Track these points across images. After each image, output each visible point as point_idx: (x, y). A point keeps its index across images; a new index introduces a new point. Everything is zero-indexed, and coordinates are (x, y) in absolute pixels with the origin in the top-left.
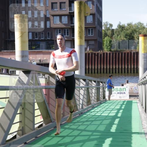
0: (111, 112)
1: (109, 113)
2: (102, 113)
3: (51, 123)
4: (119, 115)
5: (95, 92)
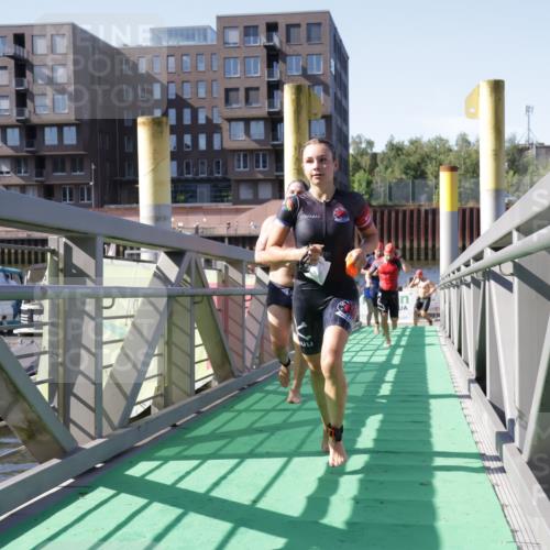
3: (232, 380)
4: (396, 360)
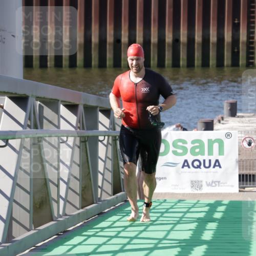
0: (175, 229)
1: (169, 232)
2: (141, 232)
5: (107, 157)
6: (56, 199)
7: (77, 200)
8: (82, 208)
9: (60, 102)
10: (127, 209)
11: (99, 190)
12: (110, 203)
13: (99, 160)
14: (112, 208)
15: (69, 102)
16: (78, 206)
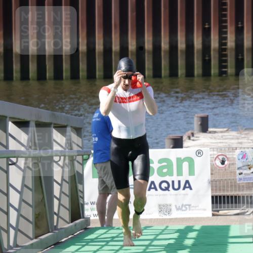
6: (6, 228)
7: (29, 229)
8: (36, 237)
9: (8, 119)
10: (86, 238)
11: (55, 217)
12: (67, 232)
13: (55, 184)
14: (70, 237)
15: (19, 119)
16: (31, 235)
